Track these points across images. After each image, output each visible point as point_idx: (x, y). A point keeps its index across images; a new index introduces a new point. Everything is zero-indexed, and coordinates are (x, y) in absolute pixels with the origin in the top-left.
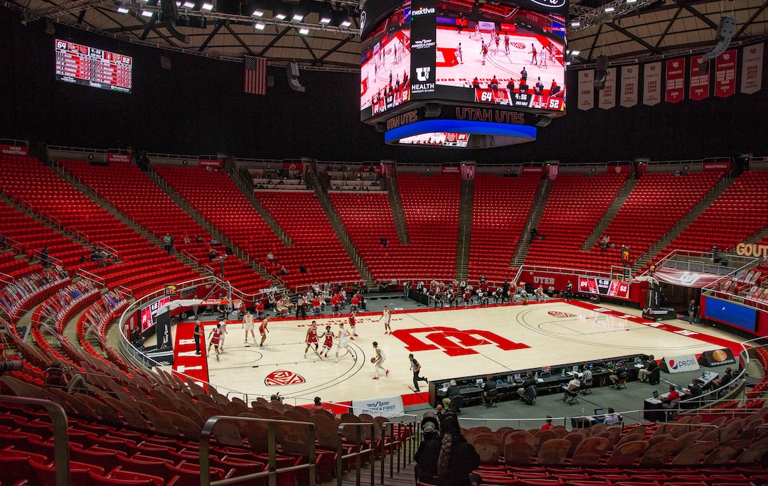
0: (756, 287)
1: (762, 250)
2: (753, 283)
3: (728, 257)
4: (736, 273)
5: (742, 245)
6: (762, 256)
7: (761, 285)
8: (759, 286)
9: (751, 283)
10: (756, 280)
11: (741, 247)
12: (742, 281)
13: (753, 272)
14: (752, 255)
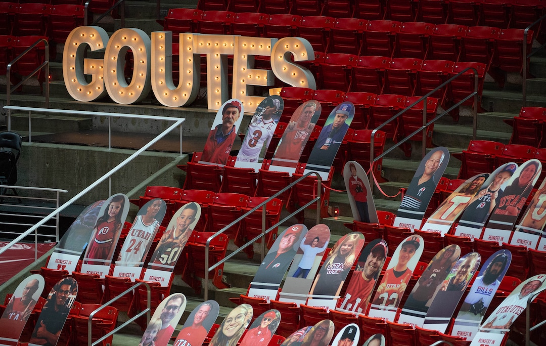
0: (179, 302)
1: (201, 61)
2: (164, 278)
3: (20, 121)
4: (66, 221)
5: (93, 37)
6: (199, 100)
7: (207, 284)
8: (195, 293)
9: (151, 275)
10: (175, 253)
11: (85, 52)
12: (103, 271)
13: (157, 206)
14: (148, 99)
